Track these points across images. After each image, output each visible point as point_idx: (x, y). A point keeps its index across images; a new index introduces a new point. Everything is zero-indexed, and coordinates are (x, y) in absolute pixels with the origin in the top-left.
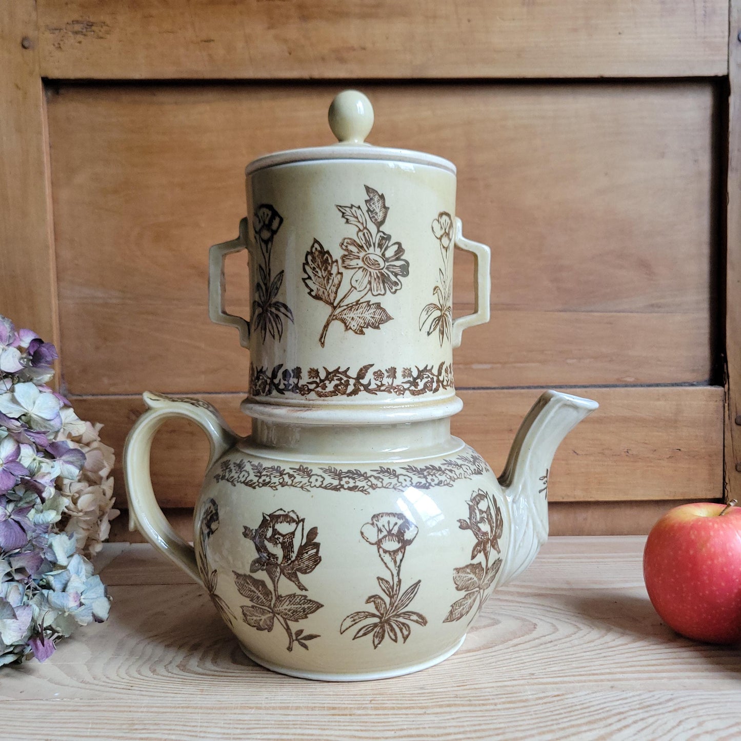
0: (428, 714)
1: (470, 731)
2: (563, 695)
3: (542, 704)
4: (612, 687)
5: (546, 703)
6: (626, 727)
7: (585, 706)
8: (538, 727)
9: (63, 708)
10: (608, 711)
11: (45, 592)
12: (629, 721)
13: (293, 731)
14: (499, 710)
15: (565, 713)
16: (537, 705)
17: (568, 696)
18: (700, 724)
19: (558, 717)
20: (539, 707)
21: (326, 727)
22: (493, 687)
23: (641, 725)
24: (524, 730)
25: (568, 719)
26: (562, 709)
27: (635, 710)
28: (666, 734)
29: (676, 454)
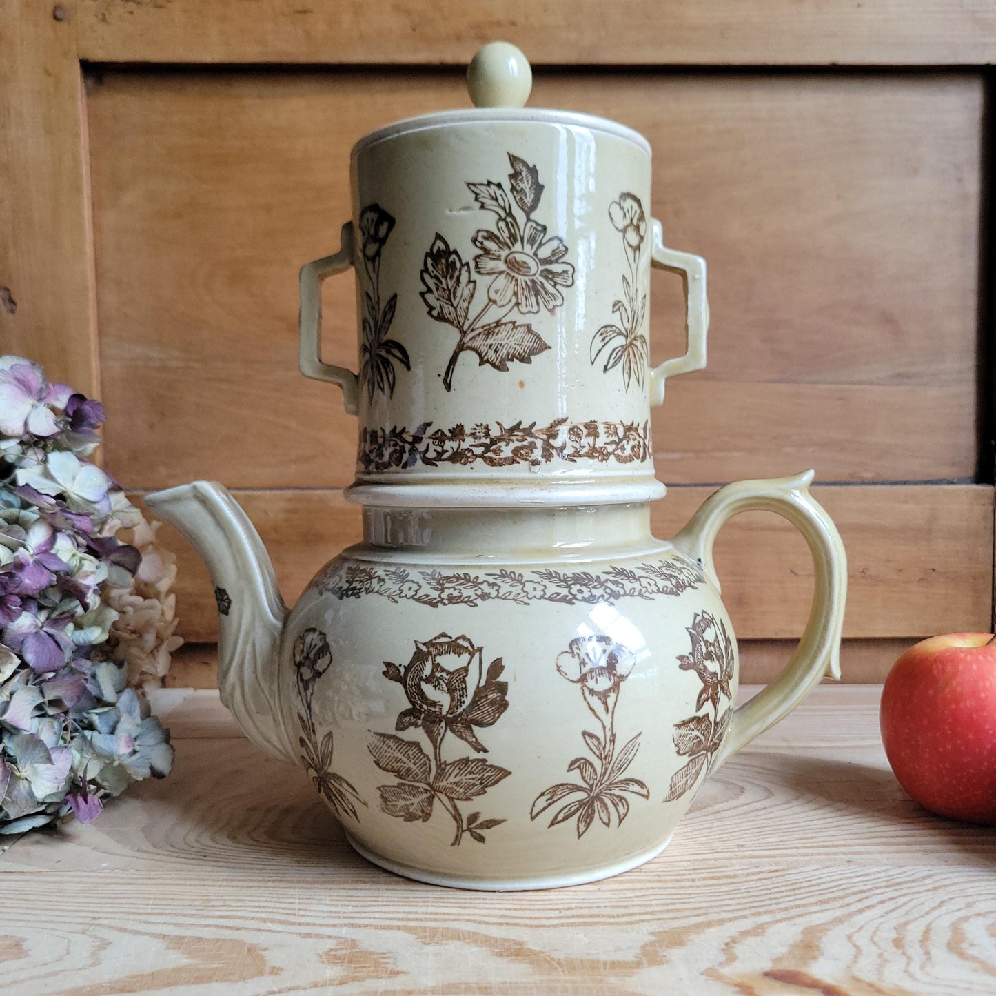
0: (604, 891)
1: (660, 911)
2: (783, 870)
3: (756, 880)
4: (849, 861)
5: (761, 879)
6: (869, 907)
7: (813, 883)
8: (750, 908)
9: (114, 881)
10: (844, 889)
11: (88, 733)
12: (874, 900)
13: (424, 909)
14: (698, 887)
15: (786, 891)
16: (749, 881)
17: (791, 872)
18: (969, 905)
19: (778, 895)
20: (752, 884)
21: (467, 905)
22: (689, 861)
23: (890, 905)
24: (732, 911)
25: (792, 898)
26: (783, 886)
27: (881, 888)
28: (923, 916)
29: (928, 576)
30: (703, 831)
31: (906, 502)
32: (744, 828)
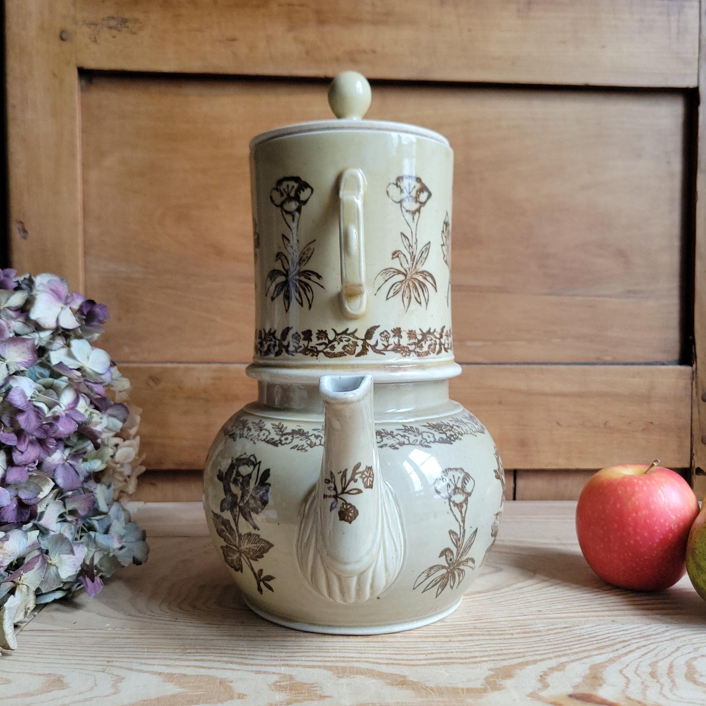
0: (453, 641)
1: (493, 655)
2: (570, 627)
3: (554, 634)
4: (613, 621)
5: (556, 633)
6: (631, 651)
7: (592, 635)
8: (553, 652)
9: (118, 636)
10: (613, 640)
11: (92, 533)
12: (634, 647)
13: (334, 654)
14: (516, 638)
15: (575, 641)
16: (549, 635)
17: (574, 628)
18: (696, 650)
19: (570, 644)
20: (552, 637)
21: (363, 652)
22: (507, 621)
23: (644, 650)
24: (541, 654)
25: (579, 646)
26: (572, 638)
27: (636, 639)
28: (666, 657)
29: (649, 427)
30: (513, 601)
31: (634, 377)
32: (540, 599)
